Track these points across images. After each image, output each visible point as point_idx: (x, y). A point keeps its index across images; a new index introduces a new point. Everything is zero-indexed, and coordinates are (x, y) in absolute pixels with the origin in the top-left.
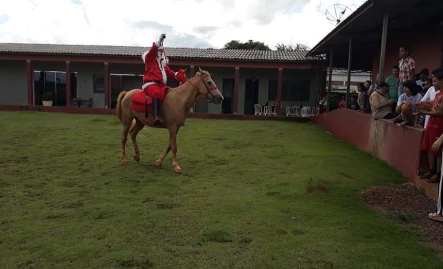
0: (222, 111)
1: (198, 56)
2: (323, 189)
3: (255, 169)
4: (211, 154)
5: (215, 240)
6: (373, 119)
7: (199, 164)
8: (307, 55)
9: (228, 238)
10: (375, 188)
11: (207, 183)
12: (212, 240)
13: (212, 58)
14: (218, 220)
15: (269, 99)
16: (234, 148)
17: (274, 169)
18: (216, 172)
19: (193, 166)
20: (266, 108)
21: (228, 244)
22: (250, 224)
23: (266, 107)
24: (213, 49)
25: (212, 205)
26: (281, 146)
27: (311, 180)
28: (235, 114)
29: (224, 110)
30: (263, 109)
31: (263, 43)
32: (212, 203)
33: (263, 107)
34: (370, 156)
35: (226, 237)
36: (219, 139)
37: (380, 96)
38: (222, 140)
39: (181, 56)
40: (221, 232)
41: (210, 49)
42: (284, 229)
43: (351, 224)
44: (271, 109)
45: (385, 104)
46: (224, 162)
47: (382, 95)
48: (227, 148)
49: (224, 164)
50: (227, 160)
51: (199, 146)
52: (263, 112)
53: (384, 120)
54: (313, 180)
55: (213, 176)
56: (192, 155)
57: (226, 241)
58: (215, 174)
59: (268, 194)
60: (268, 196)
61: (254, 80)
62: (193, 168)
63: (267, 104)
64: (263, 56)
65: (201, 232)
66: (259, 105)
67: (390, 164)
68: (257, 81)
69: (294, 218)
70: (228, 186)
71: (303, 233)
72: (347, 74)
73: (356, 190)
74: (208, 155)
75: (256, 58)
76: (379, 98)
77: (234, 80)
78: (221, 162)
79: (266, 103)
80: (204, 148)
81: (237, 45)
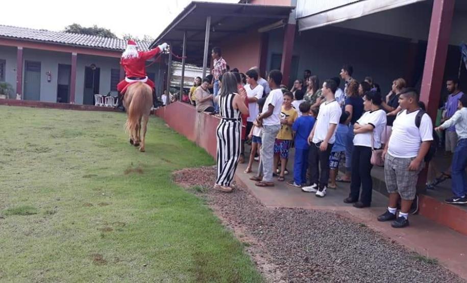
0: (58, 100)
1: (27, 37)
2: (140, 171)
3: (78, 156)
4: (32, 143)
5: (19, 213)
6: (197, 111)
7: (17, 151)
8: (150, 47)
9: (34, 211)
10: (187, 169)
11: (23, 169)
12: (16, 214)
13: (45, 41)
14: (27, 199)
15: (111, 90)
16: (62, 136)
17: (100, 156)
18: (35, 159)
19: (9, 154)
20: (107, 99)
21: (32, 216)
22: (59, 200)
23: (108, 97)
24: (47, 31)
25: (23, 187)
26: (113, 136)
27: (132, 164)
28: (71, 103)
29: (60, 99)
30: (104, 99)
31: (110, 30)
32: (23, 185)
33: (104, 97)
34: (195, 144)
35: (30, 211)
36: (46, 128)
37: (204, 91)
38: (50, 129)
39: (6, 35)
40: (27, 208)
41: (44, 30)
42: (91, 203)
43: (154, 195)
44: (114, 99)
45: (207, 98)
46: (46, 150)
47: (205, 90)
48: (53, 137)
49: (45, 152)
50: (50, 148)
51: (21, 134)
52: (104, 103)
53: (205, 112)
54: (134, 164)
55: (31, 163)
56: (10, 143)
57: (31, 214)
58: (34, 161)
59: (85, 177)
60: (84, 179)
61: (95, 68)
62: (9, 155)
63: (109, 95)
64: (104, 44)
65: (7, 208)
66: (100, 96)
67: (207, 150)
68: (98, 70)
69: (103, 194)
70: (45, 171)
71: (107, 204)
72: (181, 68)
73: (169, 171)
74: (29, 143)
75: (96, 45)
76: (202, 93)
77: (70, 67)
78: (43, 150)
79: (108, 93)
80: (26, 136)
81: (79, 29)
